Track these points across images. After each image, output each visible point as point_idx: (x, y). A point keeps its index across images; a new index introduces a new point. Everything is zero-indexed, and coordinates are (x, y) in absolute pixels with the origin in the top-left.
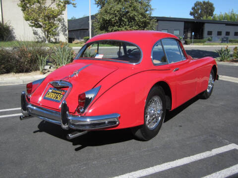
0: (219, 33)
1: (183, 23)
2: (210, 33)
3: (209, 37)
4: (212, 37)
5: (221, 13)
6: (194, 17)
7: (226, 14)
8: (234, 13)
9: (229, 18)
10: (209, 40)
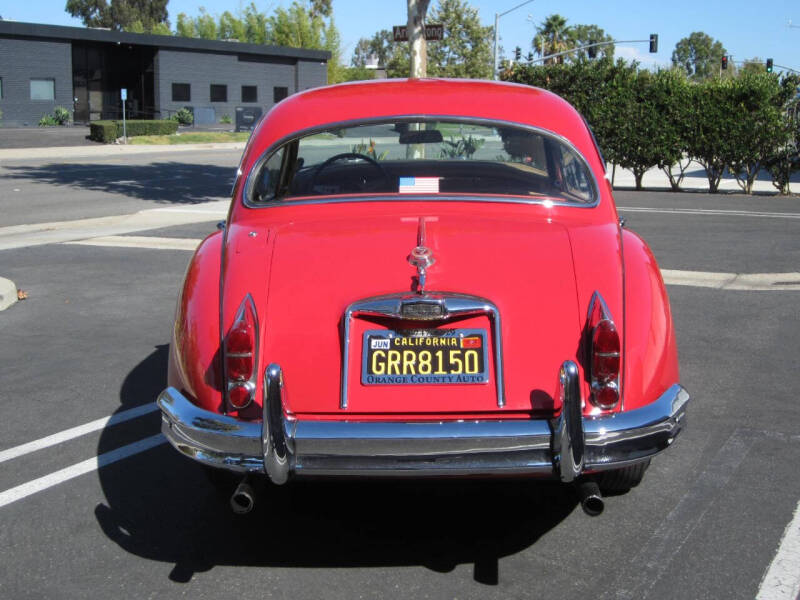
0: (219, 93)
1: (68, 47)
2: (182, 92)
3: (181, 106)
4: (191, 109)
5: (202, 10)
6: (87, 20)
7: (226, 14)
8: (260, 11)
9: (242, 31)
10: (182, 121)
